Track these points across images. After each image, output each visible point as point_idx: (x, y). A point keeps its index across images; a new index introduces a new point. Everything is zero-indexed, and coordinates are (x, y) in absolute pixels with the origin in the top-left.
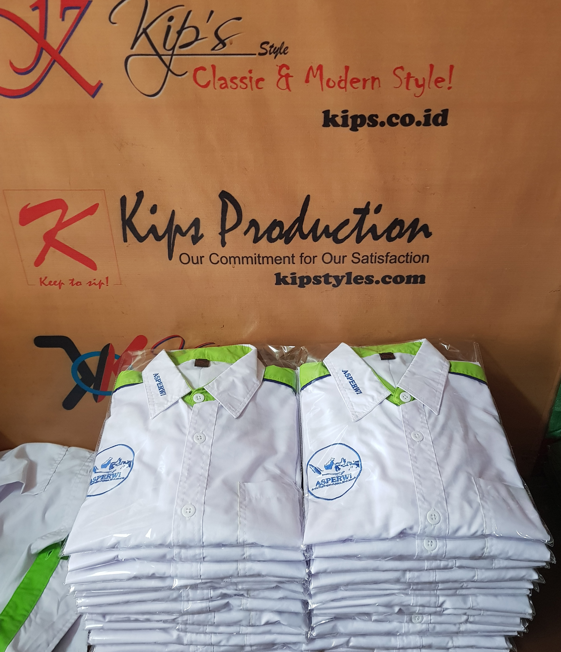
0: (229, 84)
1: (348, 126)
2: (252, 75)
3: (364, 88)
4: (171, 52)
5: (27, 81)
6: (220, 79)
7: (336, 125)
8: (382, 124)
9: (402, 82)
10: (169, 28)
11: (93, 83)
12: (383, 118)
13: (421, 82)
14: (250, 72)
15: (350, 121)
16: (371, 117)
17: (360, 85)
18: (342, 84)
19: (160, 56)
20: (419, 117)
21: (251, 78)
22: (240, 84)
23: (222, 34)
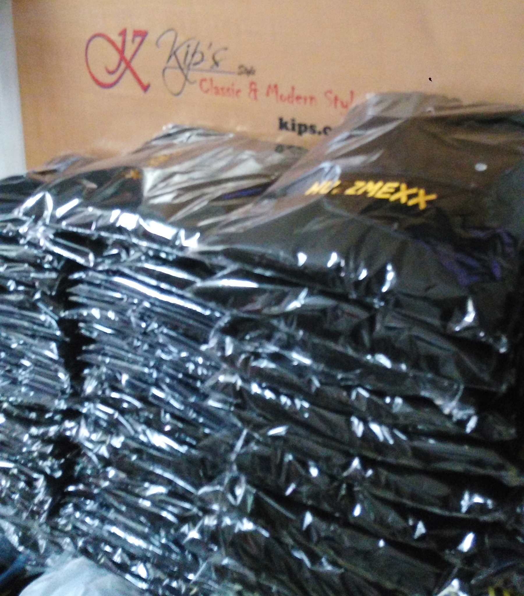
1: (295, 131)
2: (233, 87)
3: (305, 103)
4: (188, 67)
5: (114, 78)
6: (215, 88)
7: (287, 129)
10: (187, 52)
12: (320, 127)
13: (345, 104)
14: (233, 85)
15: (297, 128)
16: (312, 126)
17: (302, 101)
18: (291, 99)
19: (182, 70)
22: (227, 92)
23: (217, 58)
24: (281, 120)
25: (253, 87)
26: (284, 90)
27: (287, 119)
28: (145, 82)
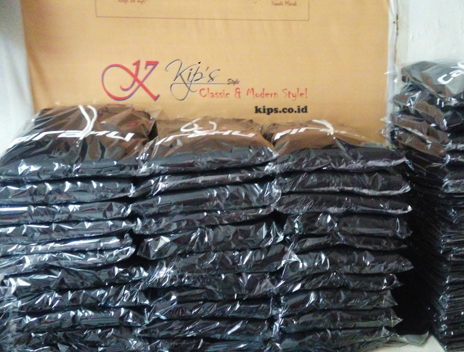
0: (215, 95)
1: (265, 113)
2: (224, 92)
3: (271, 96)
4: (190, 83)
5: (127, 93)
6: (211, 93)
7: (260, 112)
8: (280, 112)
9: (286, 95)
10: (190, 73)
11: (156, 95)
12: (280, 109)
13: (294, 95)
14: (224, 91)
15: (266, 111)
16: (275, 109)
17: (269, 96)
18: (262, 96)
19: (186, 84)
20: (296, 109)
21: (224, 93)
22: (219, 96)
23: (212, 76)
24: (256, 107)
25: (238, 91)
26: (258, 91)
27: (260, 106)
28: (155, 94)
